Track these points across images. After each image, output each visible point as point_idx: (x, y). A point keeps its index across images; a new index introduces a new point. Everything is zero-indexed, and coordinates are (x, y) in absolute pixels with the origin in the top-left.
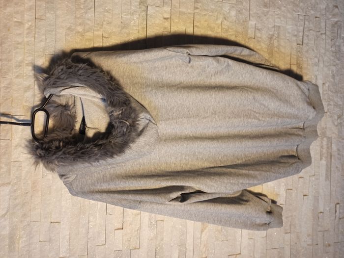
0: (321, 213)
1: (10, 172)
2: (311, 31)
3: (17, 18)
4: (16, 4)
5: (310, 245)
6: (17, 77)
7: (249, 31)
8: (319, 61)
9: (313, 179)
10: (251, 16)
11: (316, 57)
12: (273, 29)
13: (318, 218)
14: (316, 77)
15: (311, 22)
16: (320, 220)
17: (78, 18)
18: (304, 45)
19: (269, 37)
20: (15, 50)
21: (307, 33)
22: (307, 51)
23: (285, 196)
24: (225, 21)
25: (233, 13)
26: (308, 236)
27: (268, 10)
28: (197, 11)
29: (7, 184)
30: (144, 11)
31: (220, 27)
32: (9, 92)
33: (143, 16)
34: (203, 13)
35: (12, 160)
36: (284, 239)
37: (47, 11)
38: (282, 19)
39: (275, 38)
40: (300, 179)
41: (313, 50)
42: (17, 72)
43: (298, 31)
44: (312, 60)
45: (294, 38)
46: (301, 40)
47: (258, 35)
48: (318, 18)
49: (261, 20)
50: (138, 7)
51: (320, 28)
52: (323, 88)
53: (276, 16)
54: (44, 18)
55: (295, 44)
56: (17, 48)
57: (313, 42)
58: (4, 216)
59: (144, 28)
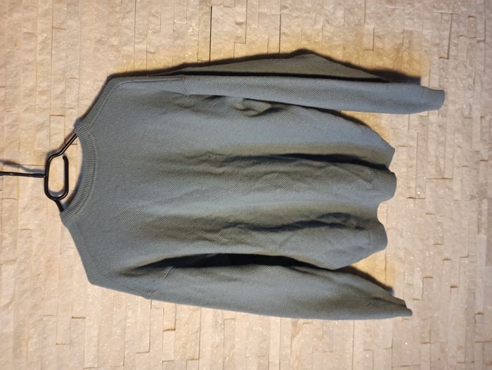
0: (479, 314)
1: (15, 245)
2: (461, 38)
3: (28, 28)
4: (26, 8)
5: (462, 363)
6: (27, 110)
7: (365, 39)
8: (474, 83)
9: (467, 262)
10: (367, 17)
11: (470, 76)
12: (402, 35)
13: (475, 321)
14: (470, 107)
15: (461, 25)
16: (478, 325)
17: (113, 26)
18: (451, 59)
19: (396, 47)
20: (23, 72)
21: (455, 41)
22: (455, 68)
23: (421, 286)
24: (327, 25)
25: (340, 13)
26: (459, 348)
27: (394, 7)
28: (285, 11)
29: (11, 261)
30: (206, 13)
31: (321, 34)
32: (15, 132)
33: (204, 21)
34: (294, 15)
35: (19, 228)
36: (420, 353)
37: (68, 17)
38: (415, 20)
39: (404, 48)
40: (446, 262)
41: (465, 66)
42: (26, 103)
43: (441, 38)
44: (464, 82)
45: (435, 49)
46: (446, 52)
47: (379, 44)
48: (474, 17)
49: (383, 23)
50: (198, 7)
51: (476, 33)
52: (481, 123)
53: (407, 16)
54: (65, 26)
55: (436, 58)
56: (27, 70)
57: (465, 54)
58: (7, 306)
59: (207, 38)
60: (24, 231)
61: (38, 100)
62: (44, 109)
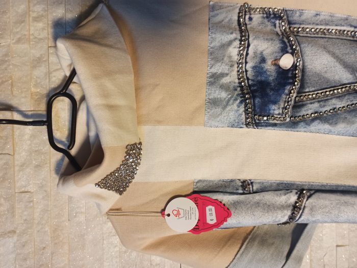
60: (23, 195)
61: (32, 28)
62: (41, 39)
